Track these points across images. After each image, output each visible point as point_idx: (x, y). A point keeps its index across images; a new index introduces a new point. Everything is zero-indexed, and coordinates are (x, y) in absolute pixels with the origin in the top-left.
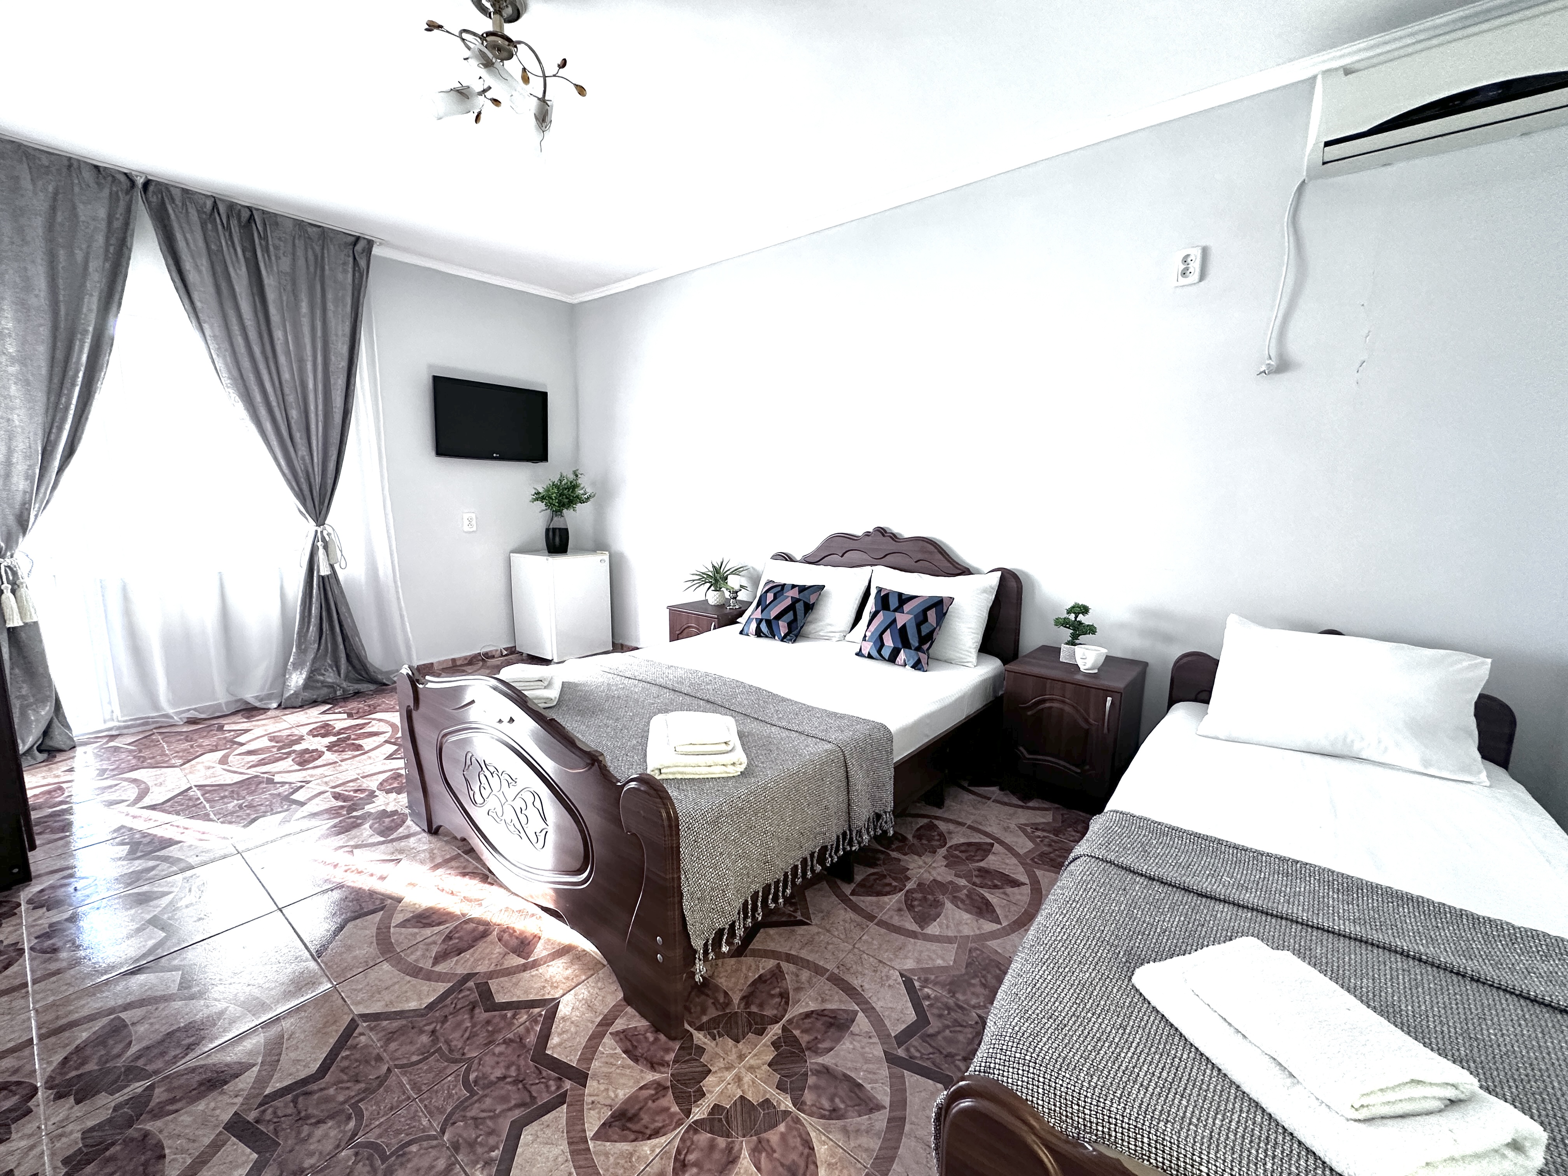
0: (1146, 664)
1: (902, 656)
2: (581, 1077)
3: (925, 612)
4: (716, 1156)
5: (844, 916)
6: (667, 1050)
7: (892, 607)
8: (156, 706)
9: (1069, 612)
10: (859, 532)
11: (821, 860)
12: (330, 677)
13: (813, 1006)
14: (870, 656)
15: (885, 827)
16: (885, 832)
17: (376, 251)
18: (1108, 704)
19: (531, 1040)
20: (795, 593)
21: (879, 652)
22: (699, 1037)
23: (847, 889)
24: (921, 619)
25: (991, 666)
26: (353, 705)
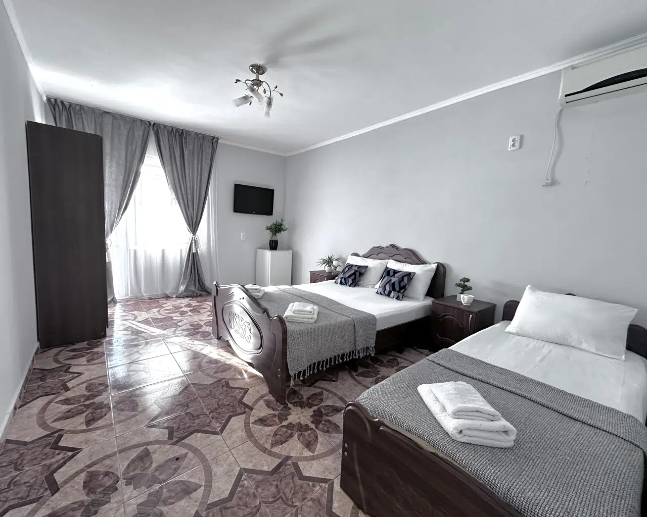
0: (496, 305)
1: (392, 294)
2: (251, 409)
3: (403, 278)
4: (287, 434)
5: (350, 381)
6: (279, 407)
7: (391, 275)
8: (140, 292)
9: (461, 280)
10: (385, 246)
11: (342, 358)
12: (193, 288)
13: (330, 404)
14: (381, 294)
15: (371, 353)
16: (370, 355)
17: (220, 141)
18: (470, 318)
19: (238, 397)
20: (356, 268)
21: (384, 292)
22: (290, 405)
23: (354, 374)
24: (401, 280)
25: (429, 301)
26: (199, 299)
